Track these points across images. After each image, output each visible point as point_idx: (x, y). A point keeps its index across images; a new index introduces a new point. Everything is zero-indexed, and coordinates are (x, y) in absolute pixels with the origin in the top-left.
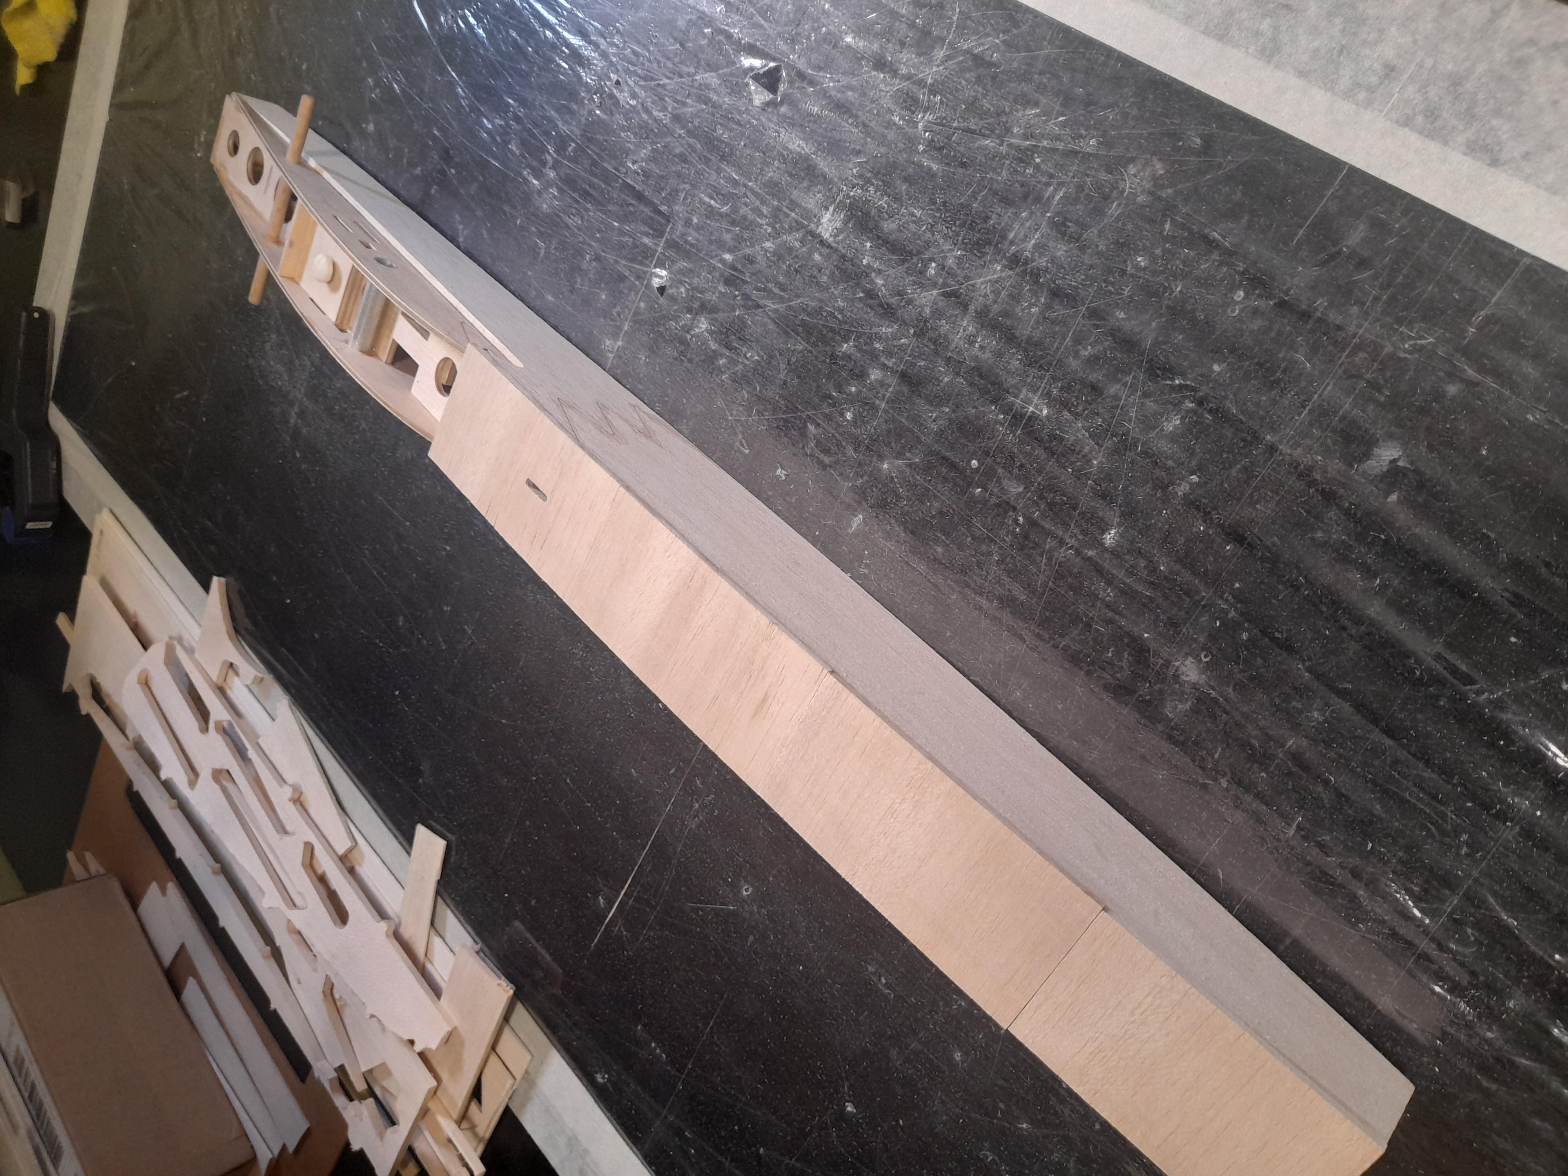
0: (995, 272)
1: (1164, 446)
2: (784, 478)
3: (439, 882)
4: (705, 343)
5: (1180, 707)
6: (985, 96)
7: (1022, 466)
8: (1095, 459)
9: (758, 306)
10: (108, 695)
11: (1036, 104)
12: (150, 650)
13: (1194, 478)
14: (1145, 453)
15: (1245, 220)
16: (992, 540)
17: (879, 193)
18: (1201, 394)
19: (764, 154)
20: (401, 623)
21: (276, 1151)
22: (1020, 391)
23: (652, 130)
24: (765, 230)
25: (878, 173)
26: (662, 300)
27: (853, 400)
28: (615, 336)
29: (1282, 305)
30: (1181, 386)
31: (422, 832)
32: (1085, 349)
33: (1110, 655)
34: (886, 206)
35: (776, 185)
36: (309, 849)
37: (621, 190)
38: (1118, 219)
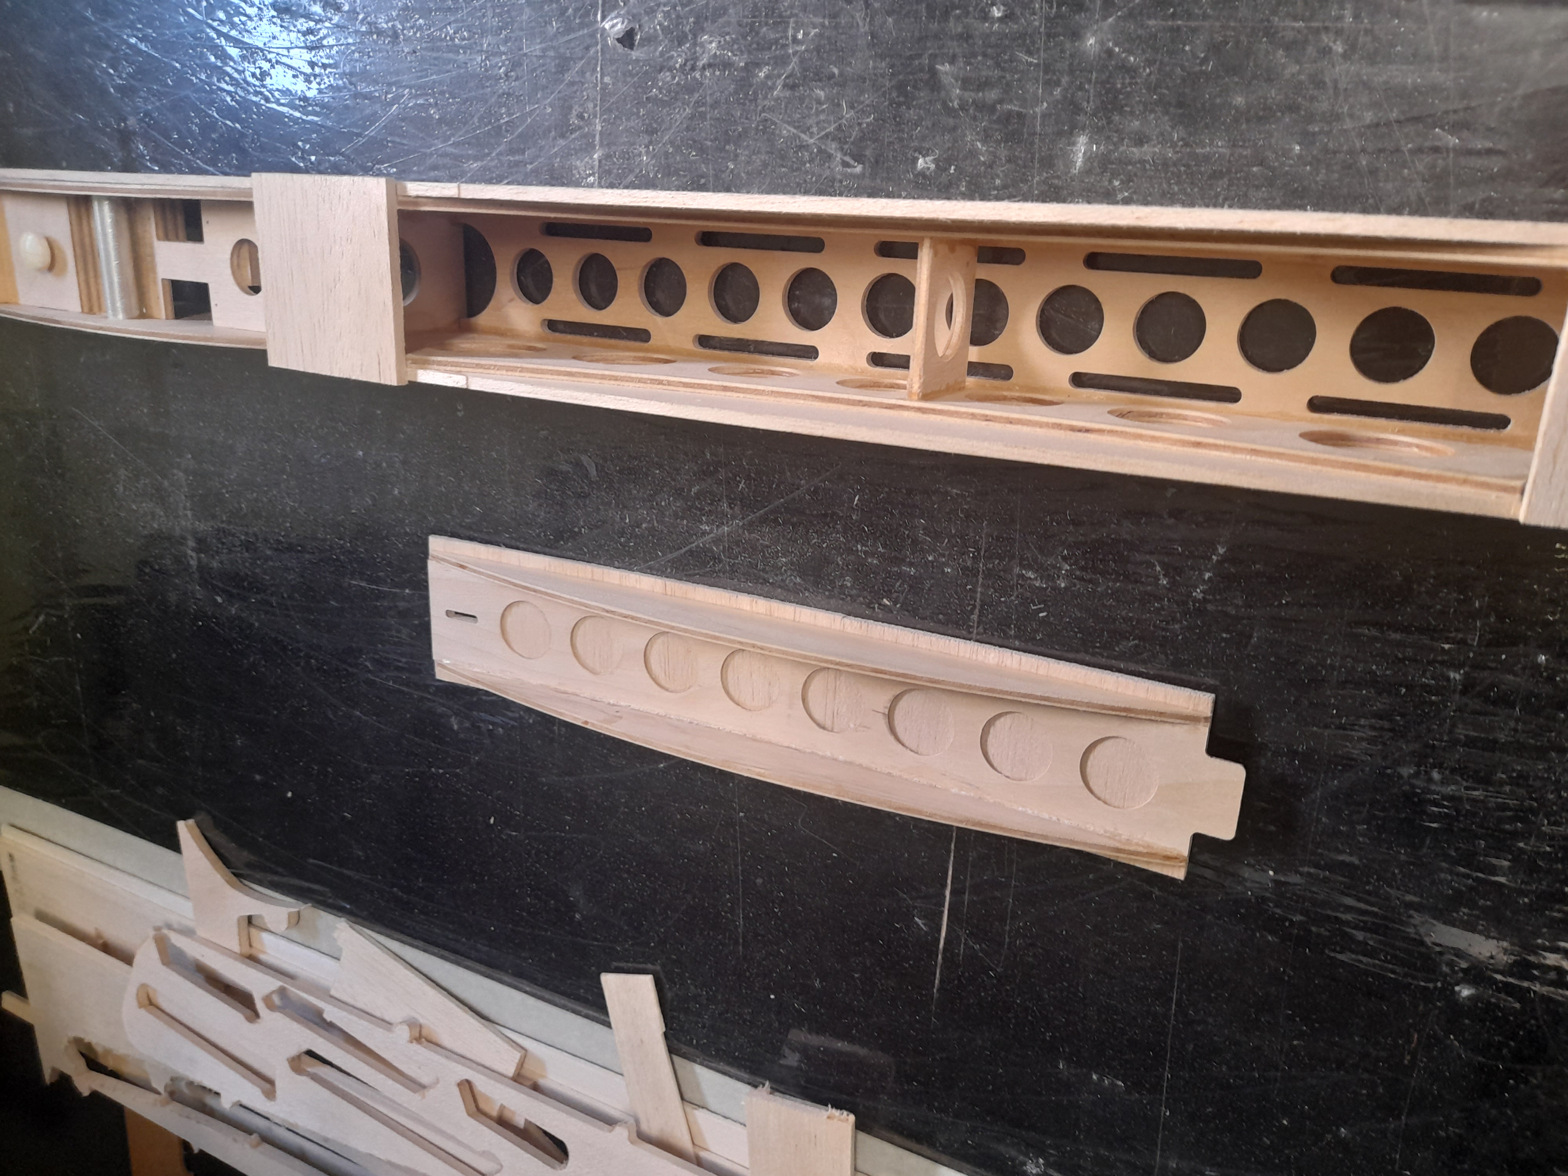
3: (666, 1035)
4: (726, 66)
26: (633, 52)
31: (610, 982)
36: (466, 1087)
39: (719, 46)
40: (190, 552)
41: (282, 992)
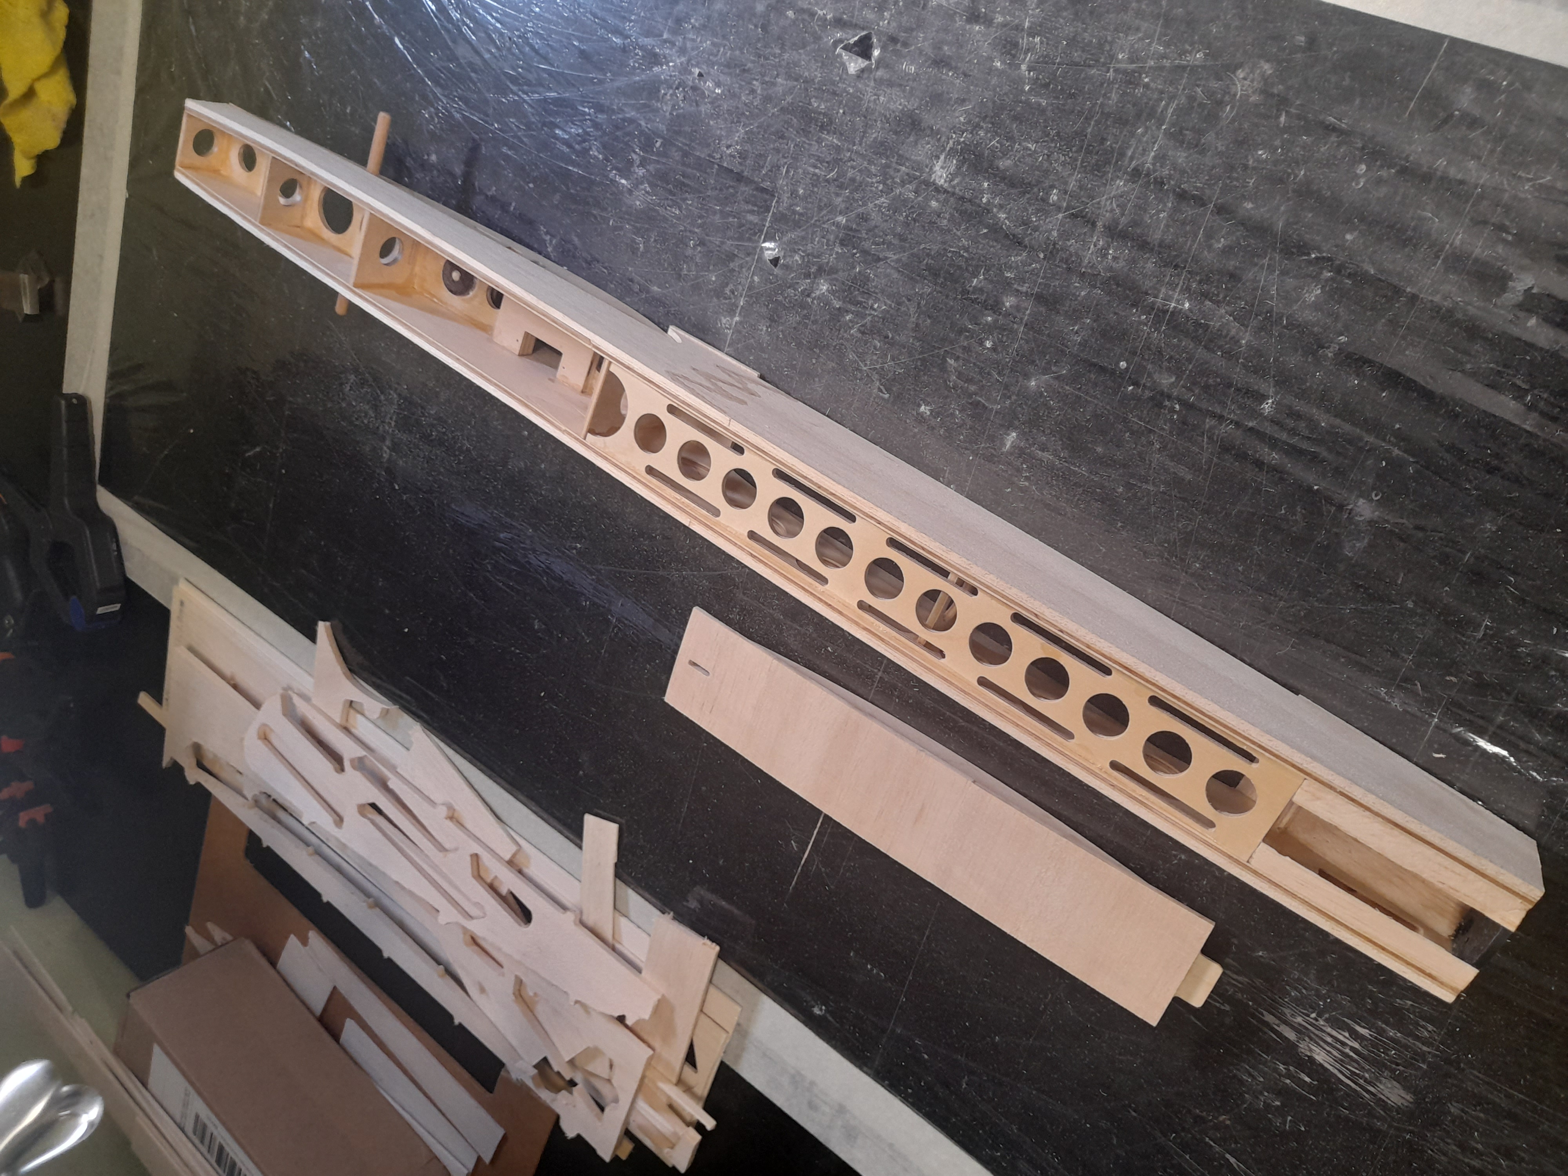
0: (1118, 187)
1: (1309, 316)
2: (928, 413)
3: (616, 865)
4: (828, 303)
5: (1358, 545)
6: (1085, 30)
7: (1171, 358)
8: (1243, 339)
9: (879, 260)
10: (215, 761)
11: (1138, 29)
12: (263, 707)
13: (1343, 339)
14: (1291, 326)
15: (1357, 102)
16: (1150, 431)
17: (989, 135)
18: (1338, 262)
19: (865, 117)
20: (536, 627)
21: (471, 1165)
22: (1159, 291)
23: (743, 114)
24: (877, 188)
25: (986, 116)
26: (776, 271)
27: (989, 329)
28: (731, 312)
29: (1403, 171)
30: (1317, 258)
31: (590, 822)
32: (1219, 241)
33: (1283, 512)
34: (998, 145)
35: (882, 144)
36: (476, 859)
37: (717, 174)
38: (1233, 120)
39: (828, 290)
40: (385, 448)
41: (361, 760)
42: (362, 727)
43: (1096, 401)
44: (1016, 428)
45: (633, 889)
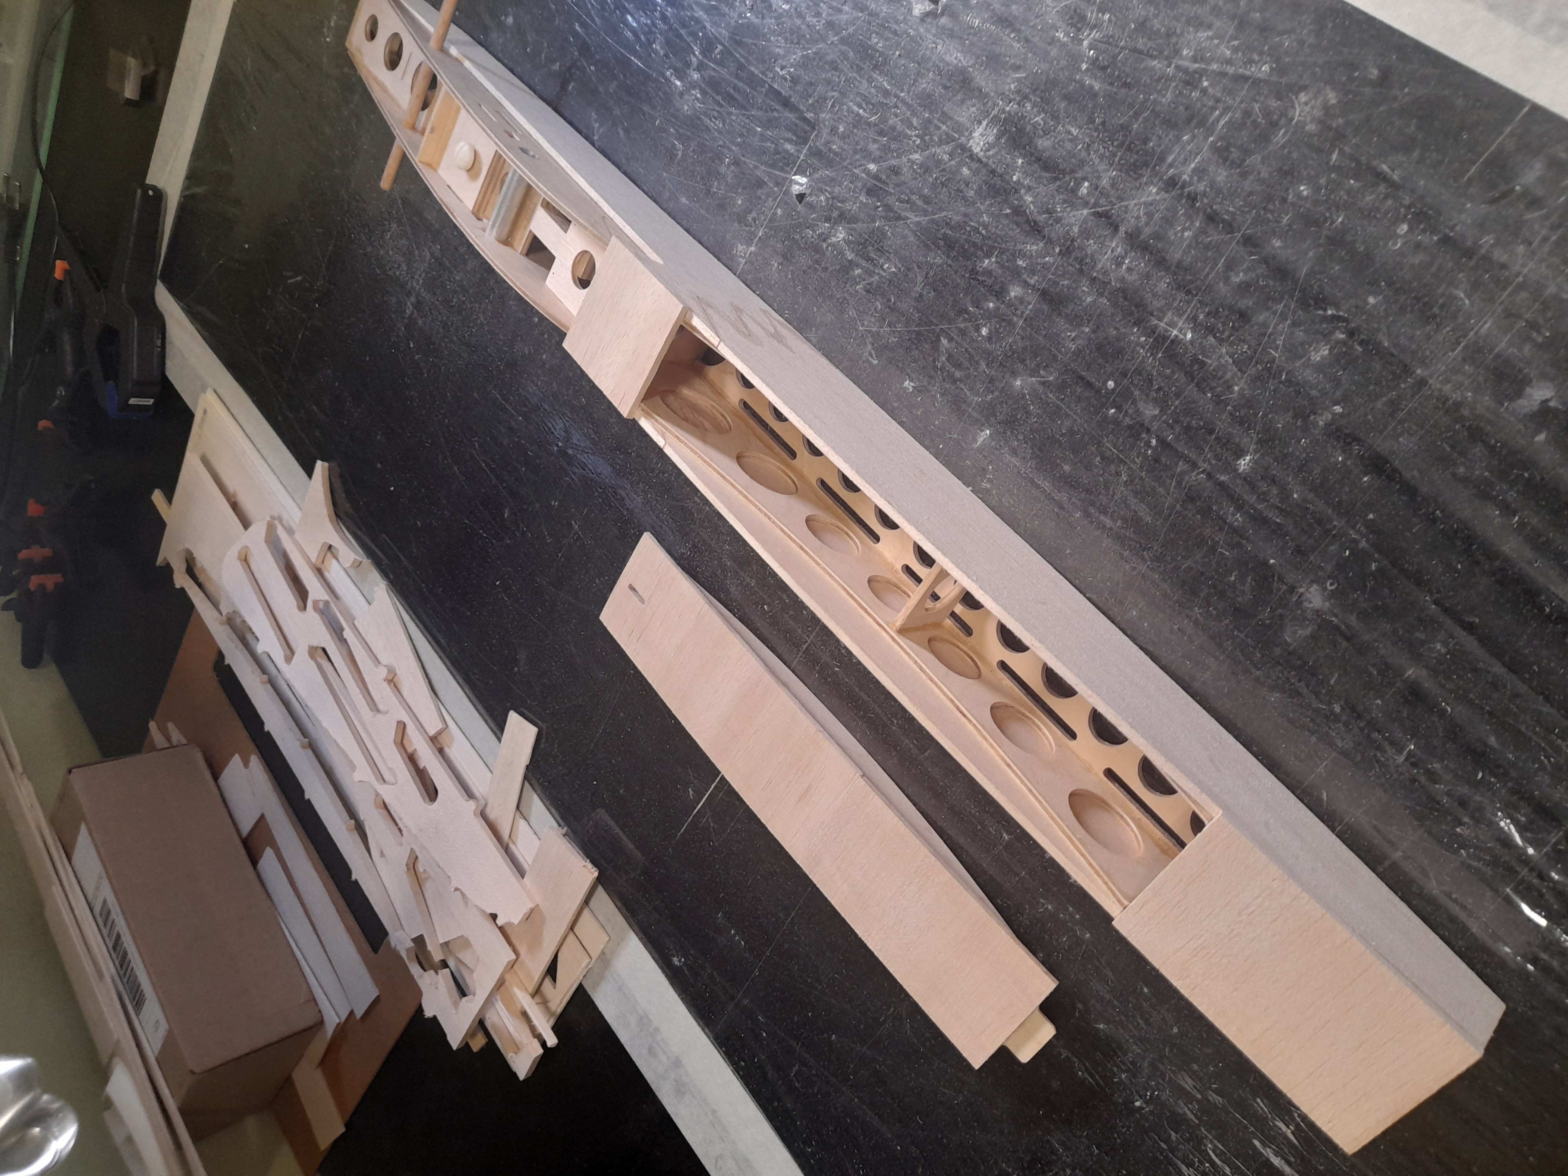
0: (1150, 194)
1: (1309, 375)
2: (911, 390)
3: (527, 767)
4: (841, 253)
5: (1299, 632)
6: (1156, 16)
7: (1160, 389)
8: (1237, 385)
9: (899, 218)
10: (203, 570)
11: (1210, 27)
12: (250, 529)
13: (1338, 409)
14: (1289, 382)
15: (1416, 154)
16: (1121, 461)
17: (1035, 109)
18: (1353, 325)
19: (919, 64)
20: (506, 515)
21: (344, 1016)
22: (1164, 315)
23: (804, 36)
24: (914, 141)
25: (1036, 90)
26: (800, 207)
27: (989, 316)
28: (749, 242)
29: (1446, 240)
30: (1333, 317)
31: (513, 718)
32: (1237, 275)
33: (1233, 578)
34: (1042, 123)
35: (929, 96)
36: (402, 727)
37: (766, 94)
38: (1283, 147)
39: (844, 239)
40: (409, 304)
41: (327, 603)
42: (335, 573)
43: (1075, 417)
44: (990, 426)
45: (538, 796)
